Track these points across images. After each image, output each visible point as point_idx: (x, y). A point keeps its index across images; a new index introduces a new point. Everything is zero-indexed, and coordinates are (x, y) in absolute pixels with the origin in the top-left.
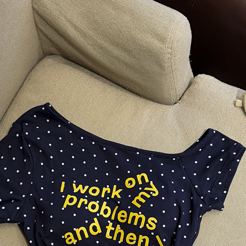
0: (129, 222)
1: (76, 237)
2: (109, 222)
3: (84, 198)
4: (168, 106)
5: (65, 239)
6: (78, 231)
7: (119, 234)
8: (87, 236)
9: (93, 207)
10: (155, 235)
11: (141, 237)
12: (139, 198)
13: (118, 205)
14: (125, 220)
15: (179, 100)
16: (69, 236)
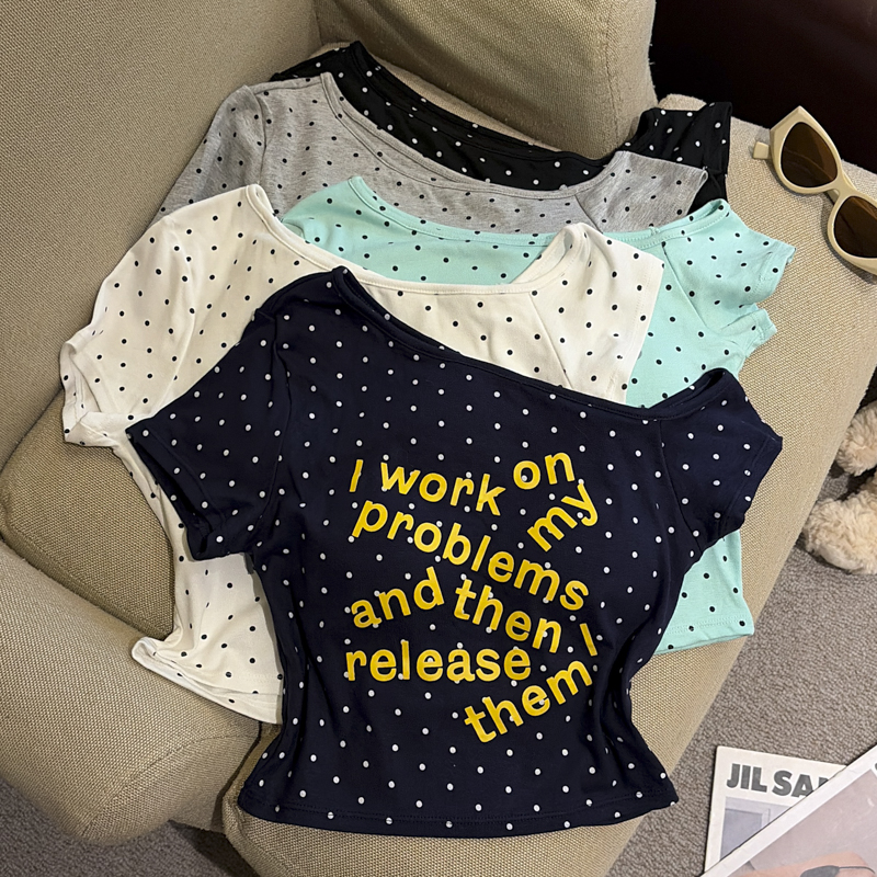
0: (518, 584)
1: (379, 612)
2: (463, 577)
3: (406, 511)
5: (352, 616)
6: (384, 598)
7: (490, 611)
8: (406, 611)
9: (428, 537)
10: (579, 621)
11: (543, 626)
12: (545, 522)
14: (508, 576)
16: (361, 609)
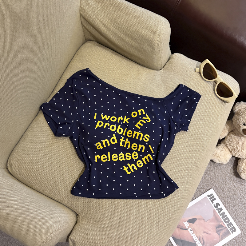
0: (134, 137)
1: (102, 145)
2: (122, 137)
3: (108, 123)
4: (157, 71)
5: (96, 146)
6: (104, 142)
7: (128, 144)
8: (109, 145)
9: (113, 128)
10: (148, 145)
11: (140, 146)
12: (139, 123)
13: (127, 127)
14: (131, 136)
15: (163, 67)
